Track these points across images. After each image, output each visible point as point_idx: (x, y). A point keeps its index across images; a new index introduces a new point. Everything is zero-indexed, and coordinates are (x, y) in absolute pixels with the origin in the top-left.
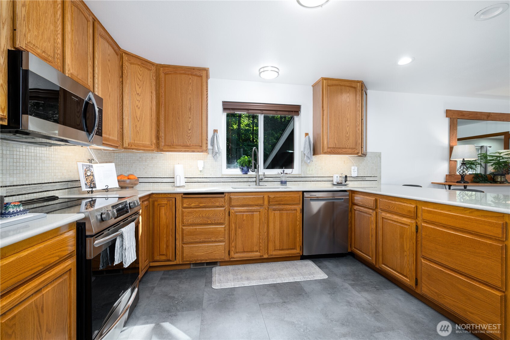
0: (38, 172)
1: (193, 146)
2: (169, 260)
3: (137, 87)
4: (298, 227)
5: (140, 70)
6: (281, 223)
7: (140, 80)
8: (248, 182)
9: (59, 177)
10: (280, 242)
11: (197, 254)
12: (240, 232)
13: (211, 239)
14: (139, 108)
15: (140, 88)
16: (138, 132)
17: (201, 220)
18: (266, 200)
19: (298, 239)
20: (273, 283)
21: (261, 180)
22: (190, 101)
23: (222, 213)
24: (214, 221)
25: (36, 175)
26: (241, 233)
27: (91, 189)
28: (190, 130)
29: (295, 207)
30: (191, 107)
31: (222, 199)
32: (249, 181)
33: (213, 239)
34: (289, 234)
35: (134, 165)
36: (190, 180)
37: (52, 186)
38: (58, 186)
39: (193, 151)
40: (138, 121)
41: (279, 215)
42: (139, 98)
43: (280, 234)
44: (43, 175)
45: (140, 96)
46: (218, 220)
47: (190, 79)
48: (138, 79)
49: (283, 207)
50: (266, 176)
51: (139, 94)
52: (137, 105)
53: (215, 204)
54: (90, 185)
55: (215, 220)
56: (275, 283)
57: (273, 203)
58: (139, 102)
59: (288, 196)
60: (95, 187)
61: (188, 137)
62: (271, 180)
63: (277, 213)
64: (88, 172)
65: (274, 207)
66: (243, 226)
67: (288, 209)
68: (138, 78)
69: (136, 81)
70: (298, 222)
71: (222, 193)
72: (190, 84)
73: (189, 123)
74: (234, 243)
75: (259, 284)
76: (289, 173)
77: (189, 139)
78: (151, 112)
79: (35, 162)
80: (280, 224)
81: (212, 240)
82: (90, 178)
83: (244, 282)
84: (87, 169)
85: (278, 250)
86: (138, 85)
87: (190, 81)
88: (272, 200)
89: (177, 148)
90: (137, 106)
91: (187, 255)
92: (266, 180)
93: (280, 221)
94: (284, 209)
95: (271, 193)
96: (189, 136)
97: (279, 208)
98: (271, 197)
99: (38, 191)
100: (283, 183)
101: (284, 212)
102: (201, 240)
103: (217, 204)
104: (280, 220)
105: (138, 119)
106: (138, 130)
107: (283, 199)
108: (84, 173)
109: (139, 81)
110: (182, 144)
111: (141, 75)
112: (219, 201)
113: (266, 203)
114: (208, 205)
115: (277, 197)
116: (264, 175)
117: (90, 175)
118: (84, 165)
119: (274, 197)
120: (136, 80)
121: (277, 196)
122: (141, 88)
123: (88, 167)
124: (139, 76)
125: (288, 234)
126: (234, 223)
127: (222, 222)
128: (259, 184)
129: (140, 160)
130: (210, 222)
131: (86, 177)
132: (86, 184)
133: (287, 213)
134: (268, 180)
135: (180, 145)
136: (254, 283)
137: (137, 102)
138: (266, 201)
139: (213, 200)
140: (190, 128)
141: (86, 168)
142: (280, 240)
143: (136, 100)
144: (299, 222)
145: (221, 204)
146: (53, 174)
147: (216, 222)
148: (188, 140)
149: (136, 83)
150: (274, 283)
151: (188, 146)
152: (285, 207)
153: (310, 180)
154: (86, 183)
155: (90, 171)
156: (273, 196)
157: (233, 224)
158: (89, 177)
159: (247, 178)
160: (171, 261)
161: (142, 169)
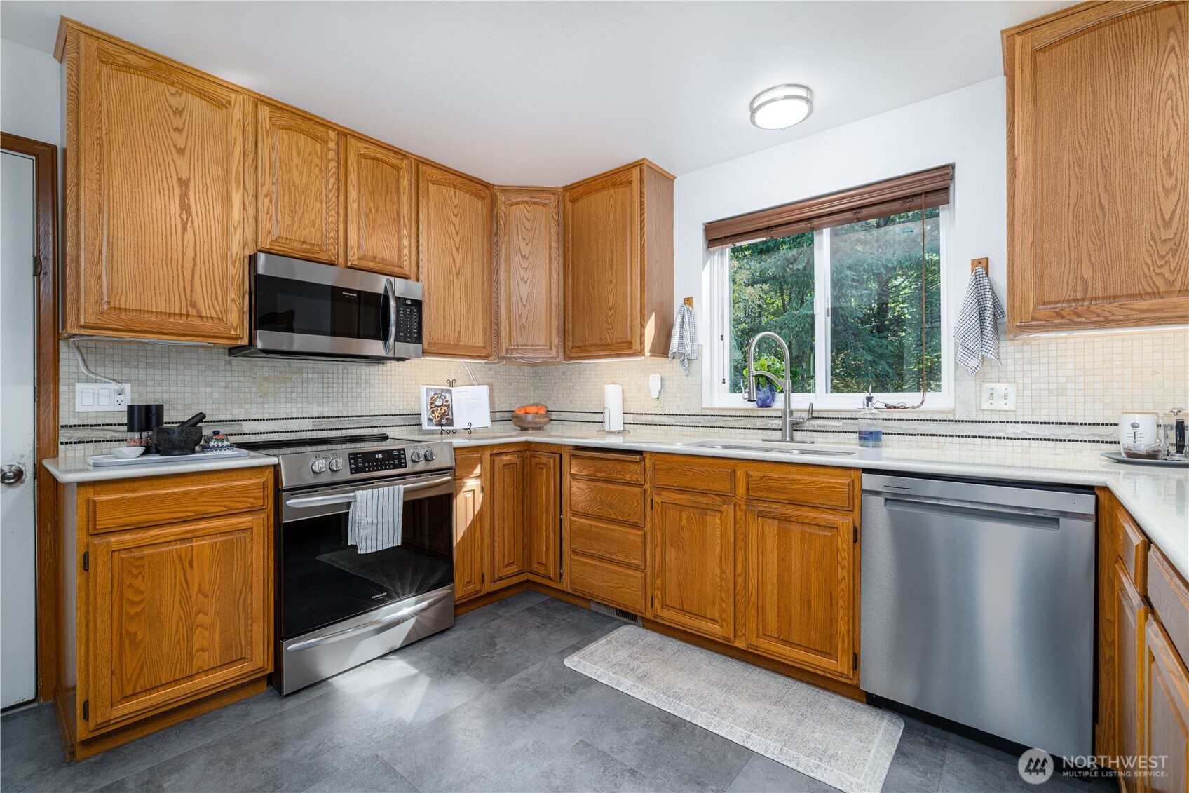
0: (363, 399)
1: (617, 343)
2: (549, 578)
3: (522, 244)
4: (843, 585)
5: (528, 211)
6: (783, 560)
7: (527, 230)
8: (765, 431)
9: (401, 408)
10: (778, 616)
11: (592, 581)
12: (673, 557)
13: (617, 556)
14: (526, 282)
15: (527, 244)
16: (524, 327)
17: (599, 509)
18: (741, 480)
19: (843, 629)
20: (681, 716)
21: (796, 427)
22: (611, 245)
23: (637, 501)
24: (622, 517)
25: (359, 404)
26: (675, 559)
27: (440, 428)
28: (610, 309)
29: (831, 517)
30: (612, 260)
31: (637, 468)
32: (770, 426)
33: (620, 558)
34: (809, 601)
35: (555, 388)
36: (633, 419)
37: (387, 420)
38: (399, 420)
39: (619, 356)
40: (525, 306)
41: (776, 532)
42: (525, 264)
43: (778, 594)
44: (372, 404)
45: (527, 259)
46: (629, 515)
47: (612, 196)
48: (523, 229)
49: (788, 512)
50: (815, 415)
51: (525, 256)
52: (522, 277)
53: (623, 475)
54: (440, 421)
55: (624, 514)
56: (688, 719)
57: (760, 494)
58: (526, 270)
59: (805, 478)
60: (450, 423)
61: (609, 325)
62: (837, 427)
63: (772, 528)
64: (438, 400)
65: (764, 507)
66: (680, 544)
67: (807, 521)
68: (524, 227)
69: (520, 234)
70: (842, 569)
71: (640, 453)
72: (612, 207)
73: (610, 293)
74: (660, 579)
75: (648, 702)
76: (914, 408)
77: (610, 329)
78: (550, 285)
79: (358, 386)
80: (778, 561)
81: (618, 558)
82: (441, 410)
83: (624, 680)
84: (436, 396)
85: (773, 639)
86: (524, 239)
87: (611, 203)
88: (756, 486)
89: (590, 351)
90: (522, 279)
91: (577, 577)
92: (819, 426)
93: (778, 553)
94: (792, 516)
95: (755, 464)
96: (609, 322)
97: (777, 511)
98: (751, 477)
99: (362, 426)
100: (869, 437)
101: (796, 529)
102: (600, 553)
103: (628, 477)
104: (779, 549)
105: (525, 303)
106: (524, 322)
107: (789, 486)
108: (430, 402)
109: (526, 232)
110: (598, 342)
111: (529, 221)
112: (631, 472)
113: (741, 490)
114: (610, 476)
115: (771, 479)
116: (811, 410)
117: (442, 405)
118: (432, 389)
119: (762, 478)
120: (520, 232)
121: (770, 475)
122: (530, 245)
123: (438, 392)
124: (526, 221)
125: (807, 601)
126: (660, 529)
127: (636, 520)
128: (791, 437)
129: (563, 377)
130: (615, 517)
131: (431, 408)
132: (430, 419)
133: (803, 534)
134: (824, 426)
135: (596, 345)
136: (641, 693)
137: (522, 272)
138: (741, 484)
139: (619, 467)
140: (611, 305)
141: (435, 394)
142: (779, 608)
143: (520, 268)
144: (845, 570)
145: (634, 479)
146: (389, 404)
147: (625, 519)
148: (609, 331)
149: (520, 237)
150: (685, 718)
151: (608, 345)
152: (798, 513)
153: (995, 435)
154: (431, 417)
155: (443, 398)
156: (761, 474)
157: (658, 531)
158: (439, 409)
159: (763, 420)
160: (551, 579)
161: (566, 395)
